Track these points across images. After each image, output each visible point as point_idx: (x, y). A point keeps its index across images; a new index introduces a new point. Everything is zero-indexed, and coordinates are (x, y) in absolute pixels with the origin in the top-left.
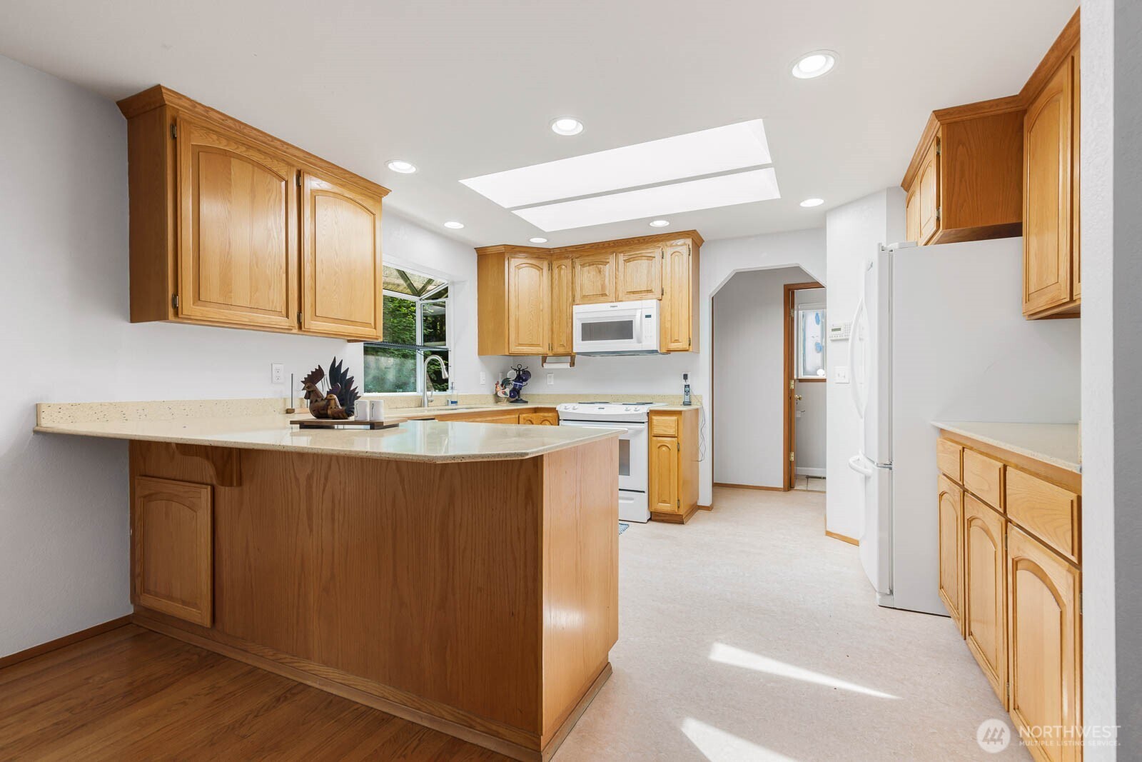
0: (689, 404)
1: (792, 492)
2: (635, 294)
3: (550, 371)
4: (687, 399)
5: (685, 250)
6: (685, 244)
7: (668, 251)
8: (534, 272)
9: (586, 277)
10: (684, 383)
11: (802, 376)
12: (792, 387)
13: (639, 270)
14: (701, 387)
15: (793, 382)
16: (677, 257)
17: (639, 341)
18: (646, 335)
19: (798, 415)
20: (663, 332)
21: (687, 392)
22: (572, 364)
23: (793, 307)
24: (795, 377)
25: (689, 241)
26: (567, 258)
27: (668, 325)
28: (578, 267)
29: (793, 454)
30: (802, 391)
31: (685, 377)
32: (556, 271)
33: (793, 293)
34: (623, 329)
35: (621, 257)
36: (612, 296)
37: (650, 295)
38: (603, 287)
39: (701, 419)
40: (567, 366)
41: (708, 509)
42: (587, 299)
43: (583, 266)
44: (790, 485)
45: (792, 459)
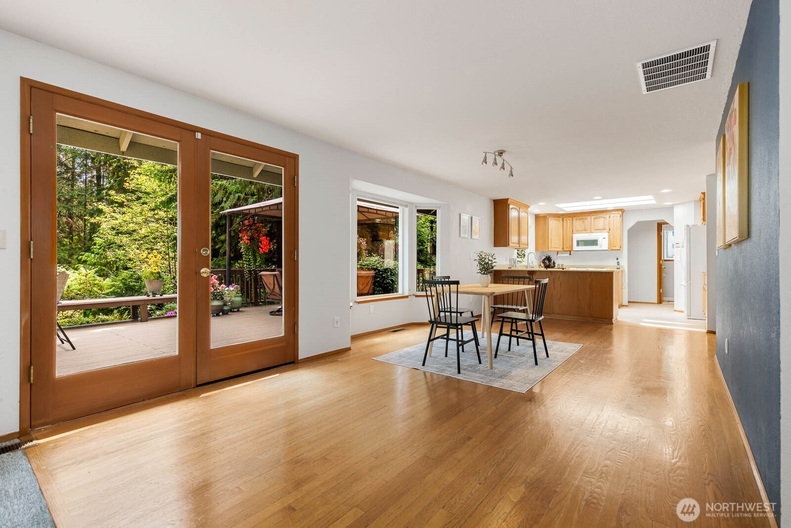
0: (619, 268)
1: (661, 304)
2: (598, 230)
3: (559, 257)
4: (618, 267)
5: (619, 215)
6: (618, 213)
7: (612, 216)
8: (557, 222)
9: (578, 223)
10: (617, 261)
11: (666, 259)
12: (661, 263)
13: (601, 222)
14: (624, 263)
15: (661, 261)
16: (616, 217)
17: (601, 247)
18: (604, 244)
19: (664, 275)
20: (610, 243)
21: (618, 264)
22: (570, 254)
23: (661, 231)
24: (663, 259)
25: (620, 212)
26: (570, 217)
27: (612, 241)
28: (574, 220)
29: (661, 290)
30: (665, 265)
31: (617, 259)
32: (565, 222)
33: (661, 226)
34: (594, 242)
35: (593, 217)
36: (589, 231)
37: (605, 231)
38: (585, 227)
39: (624, 274)
40: (568, 255)
41: (627, 306)
42: (578, 232)
43: (576, 220)
44: (660, 302)
45: (661, 291)
